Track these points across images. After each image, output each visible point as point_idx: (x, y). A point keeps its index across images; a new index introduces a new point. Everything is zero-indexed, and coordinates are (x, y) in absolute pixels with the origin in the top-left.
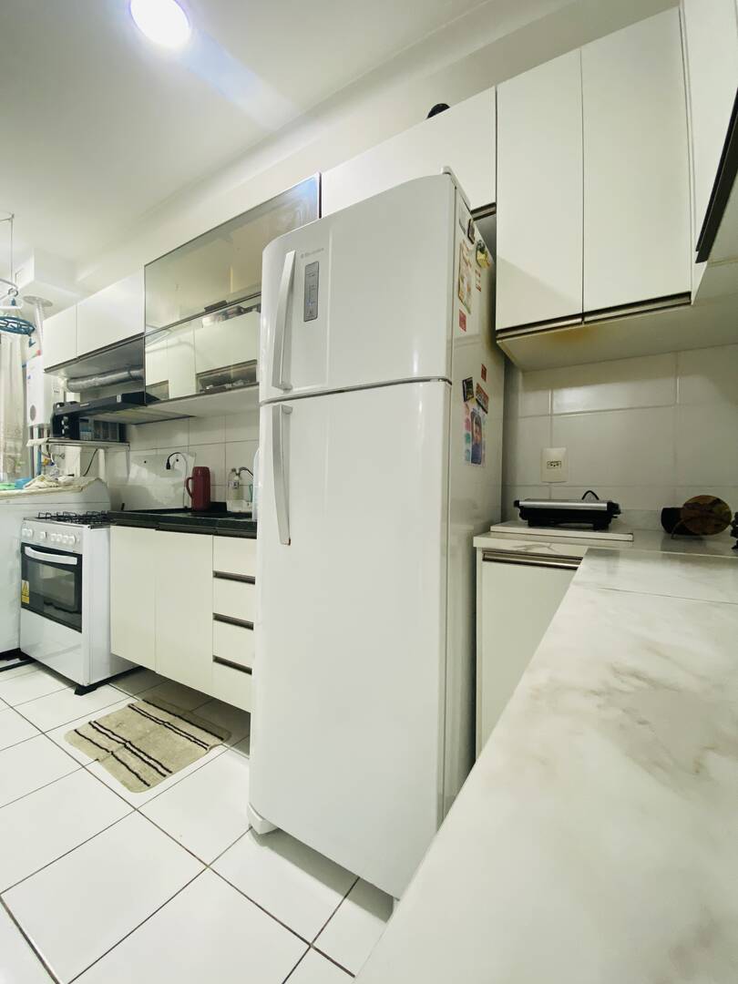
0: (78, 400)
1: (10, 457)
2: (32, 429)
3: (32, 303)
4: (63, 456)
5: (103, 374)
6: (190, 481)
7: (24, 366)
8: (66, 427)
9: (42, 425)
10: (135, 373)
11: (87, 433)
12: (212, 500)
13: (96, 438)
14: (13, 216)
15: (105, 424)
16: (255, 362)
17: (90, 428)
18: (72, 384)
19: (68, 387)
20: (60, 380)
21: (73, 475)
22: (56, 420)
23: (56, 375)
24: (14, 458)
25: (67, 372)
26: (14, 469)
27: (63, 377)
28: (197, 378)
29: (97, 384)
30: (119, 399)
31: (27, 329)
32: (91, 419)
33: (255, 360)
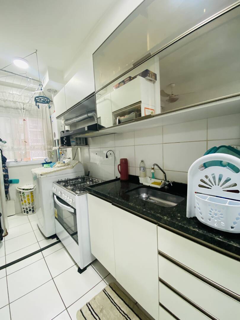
0: (69, 129)
1: (49, 152)
2: (55, 141)
3: (50, 92)
4: (66, 151)
5: (77, 117)
6: (119, 166)
7: (50, 117)
8: (66, 141)
9: (58, 139)
10: (90, 115)
11: (74, 143)
12: (129, 174)
13: (77, 144)
14: (37, 51)
15: (80, 138)
16: (140, 102)
17: (74, 141)
18: (66, 122)
19: (65, 124)
20: (62, 122)
21: (70, 158)
22: (62, 138)
23: (60, 119)
24: (50, 152)
25: (64, 118)
26: (51, 156)
27: (63, 120)
28: (113, 114)
29: (75, 122)
30: (86, 129)
31: (47, 101)
32: (74, 137)
33: (141, 101)
